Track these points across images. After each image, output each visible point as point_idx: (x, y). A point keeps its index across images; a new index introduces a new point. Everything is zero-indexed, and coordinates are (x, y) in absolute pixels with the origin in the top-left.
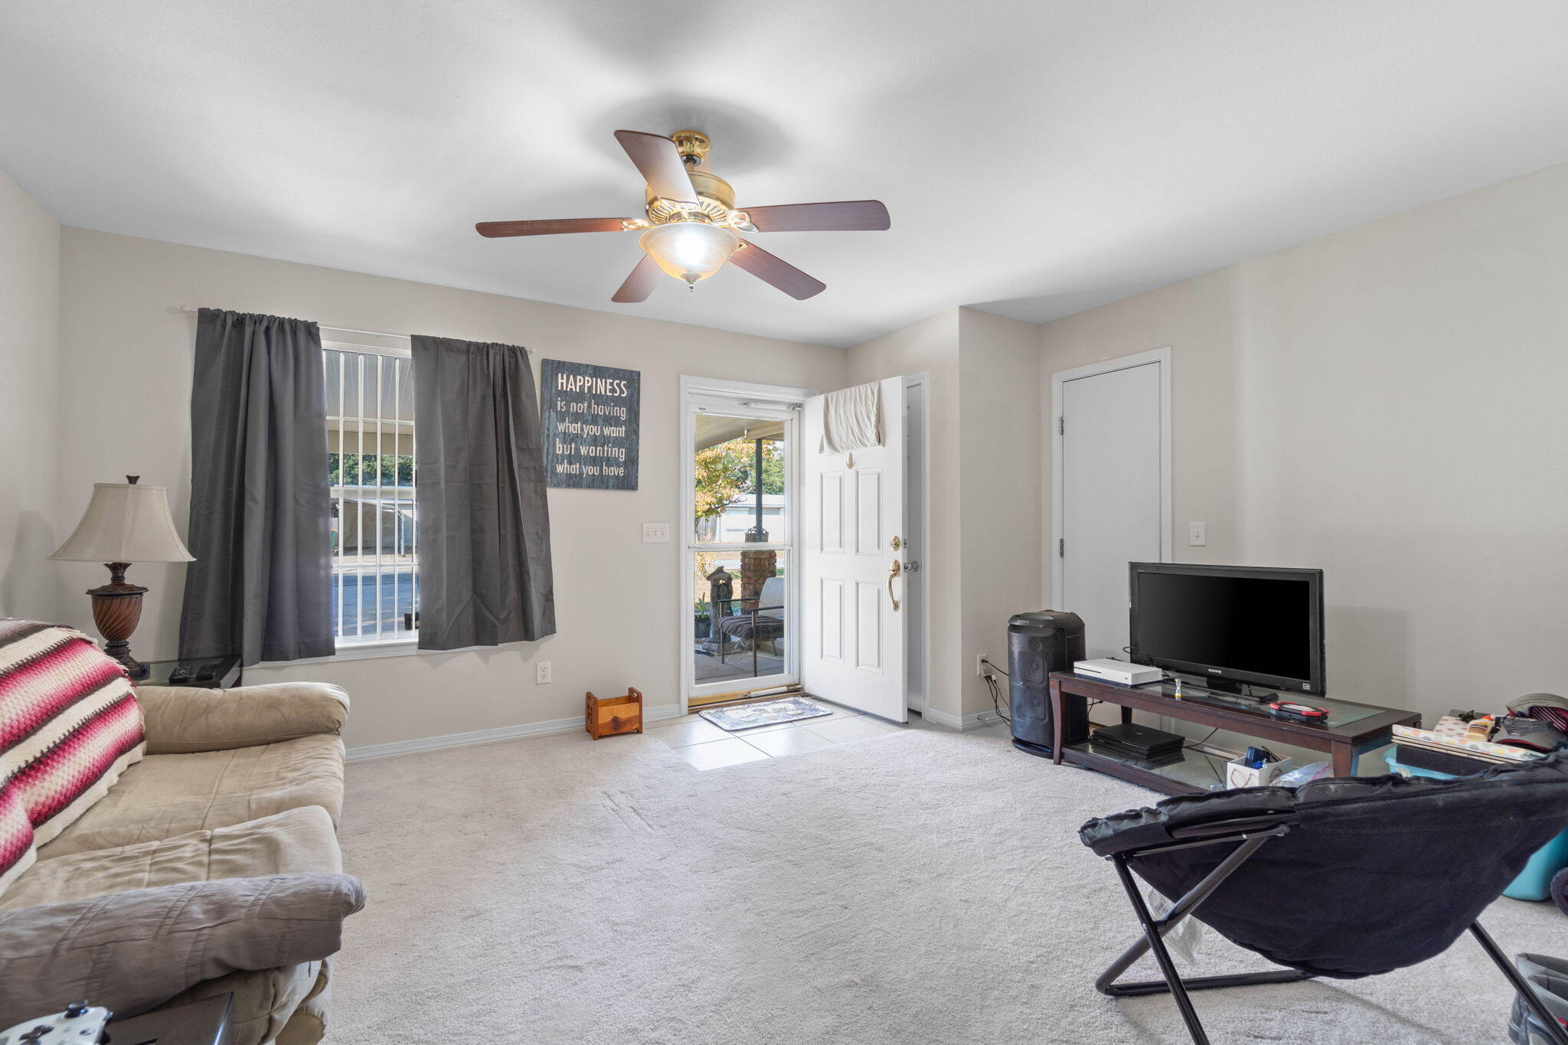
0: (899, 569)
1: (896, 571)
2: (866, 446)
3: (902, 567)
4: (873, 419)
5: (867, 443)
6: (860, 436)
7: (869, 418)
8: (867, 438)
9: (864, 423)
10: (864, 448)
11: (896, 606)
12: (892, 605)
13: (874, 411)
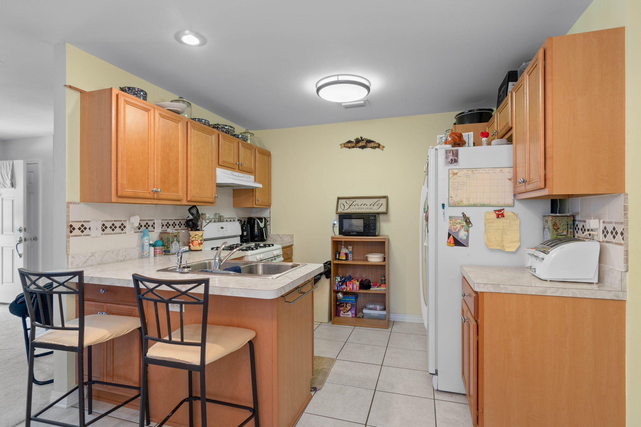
0: (22, 240)
1: (20, 241)
2: (6, 188)
3: (23, 239)
4: (10, 176)
5: (7, 187)
6: (3, 183)
7: (8, 176)
8: (6, 184)
9: (5, 177)
10: (5, 189)
11: (20, 256)
12: (19, 256)
13: (10, 173)
